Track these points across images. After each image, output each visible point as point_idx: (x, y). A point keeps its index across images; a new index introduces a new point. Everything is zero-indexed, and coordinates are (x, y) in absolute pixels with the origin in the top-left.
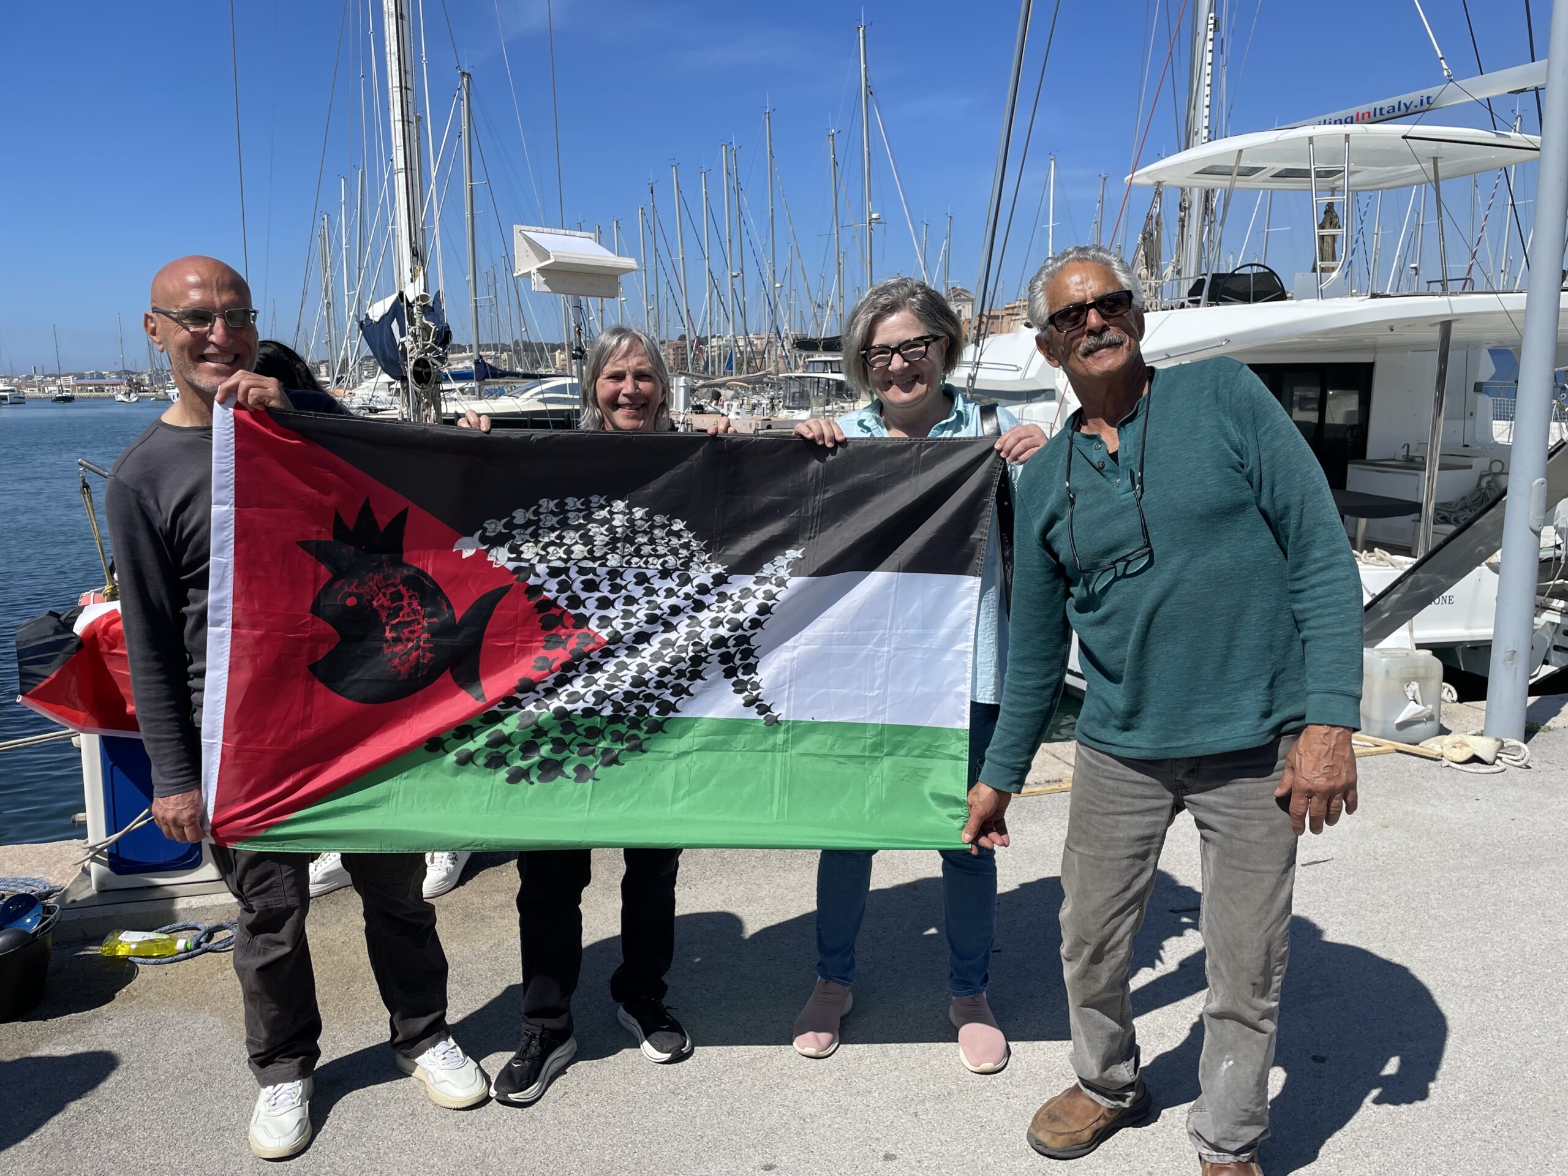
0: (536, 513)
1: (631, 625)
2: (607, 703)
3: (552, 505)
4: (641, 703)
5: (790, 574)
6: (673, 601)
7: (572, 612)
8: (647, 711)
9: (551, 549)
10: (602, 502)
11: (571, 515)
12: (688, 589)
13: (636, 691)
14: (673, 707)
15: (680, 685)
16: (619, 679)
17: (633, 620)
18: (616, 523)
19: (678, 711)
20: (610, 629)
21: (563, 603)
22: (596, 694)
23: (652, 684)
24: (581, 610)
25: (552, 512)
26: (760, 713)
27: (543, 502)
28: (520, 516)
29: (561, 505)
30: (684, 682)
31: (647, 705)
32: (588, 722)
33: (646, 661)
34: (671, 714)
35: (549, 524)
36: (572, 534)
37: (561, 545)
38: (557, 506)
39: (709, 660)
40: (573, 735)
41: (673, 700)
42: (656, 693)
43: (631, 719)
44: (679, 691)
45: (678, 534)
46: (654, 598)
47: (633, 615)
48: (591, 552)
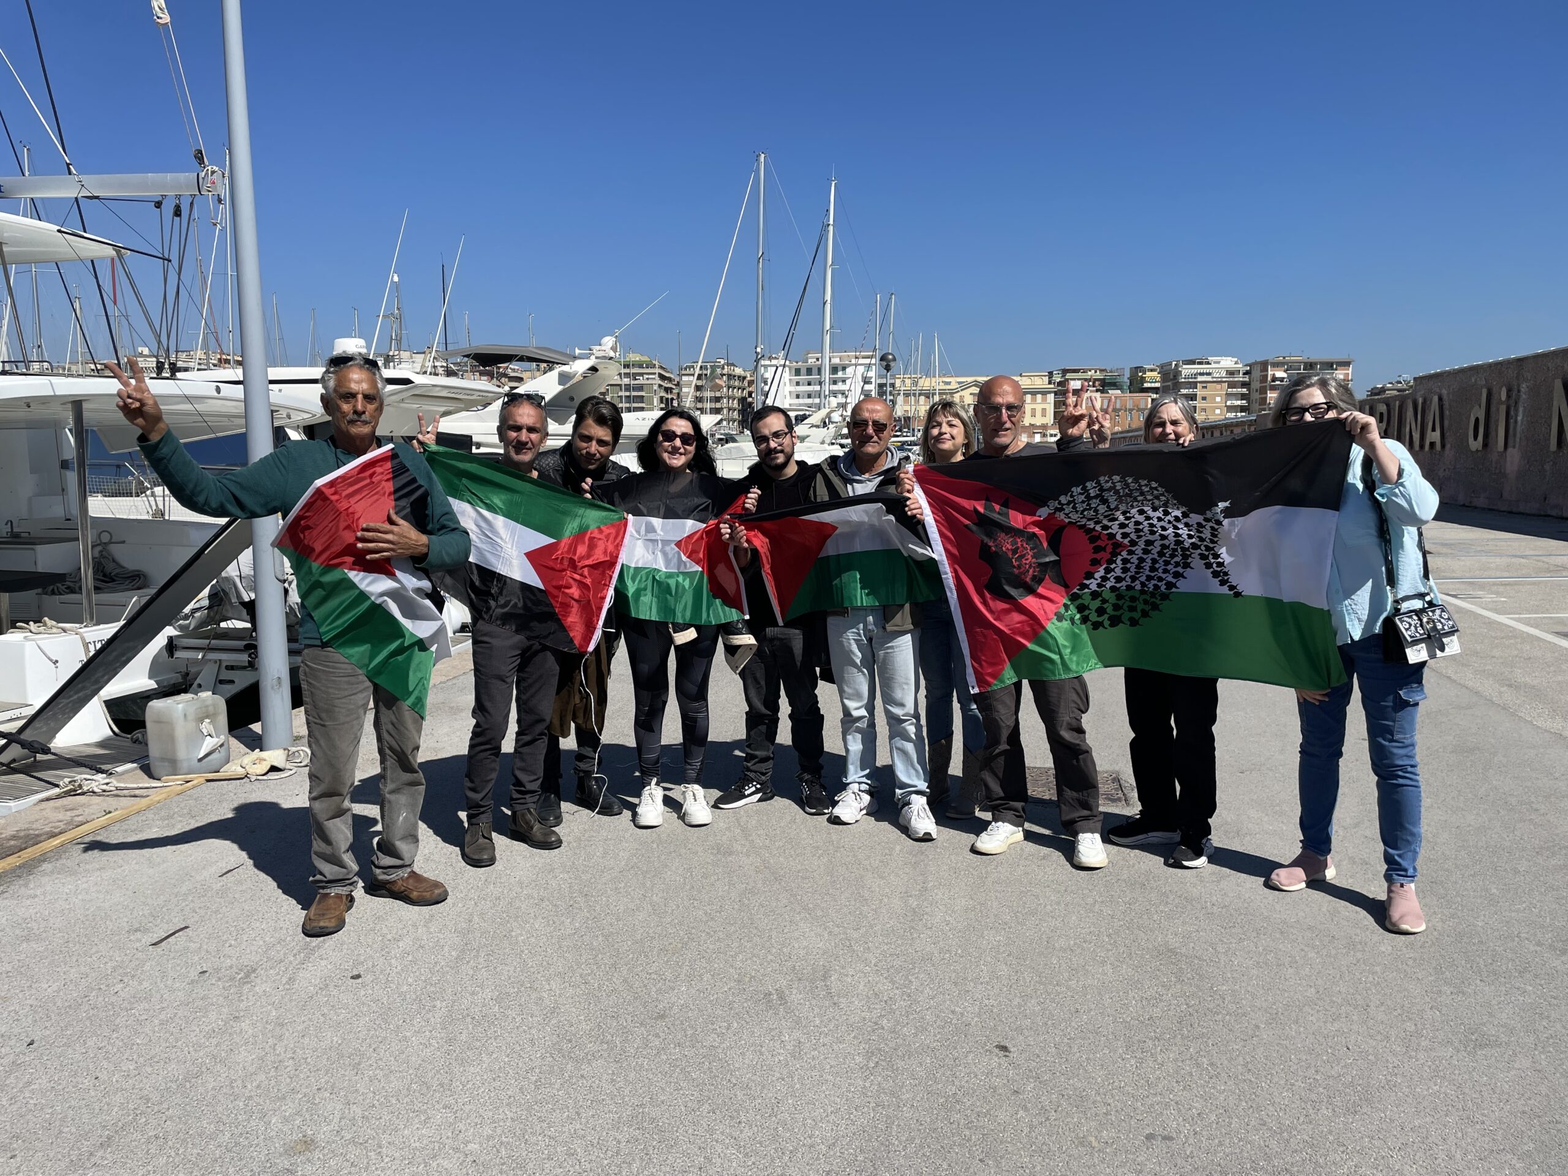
0: (1072, 496)
1: (1141, 536)
2: (1137, 582)
3: (1079, 489)
4: (1156, 582)
5: (1224, 517)
6: (1162, 523)
7: (1105, 532)
8: (1159, 588)
9: (1085, 513)
10: (1106, 478)
11: (1091, 491)
12: (1169, 518)
13: (1153, 574)
14: (1174, 585)
15: (1178, 572)
16: (1142, 568)
17: (1142, 534)
18: (1118, 488)
19: (1177, 588)
20: (1129, 539)
21: (1098, 528)
22: (1130, 577)
23: (1160, 570)
24: (1110, 531)
25: (1080, 494)
26: (1230, 590)
27: (1074, 489)
28: (1063, 499)
29: (1084, 488)
30: (1180, 569)
31: (1160, 584)
32: (1131, 593)
33: (1156, 556)
34: (1174, 590)
35: (1080, 500)
36: (1094, 501)
37: (1090, 509)
38: (1082, 489)
39: (1193, 556)
40: (1123, 601)
41: (1174, 581)
42: (1164, 576)
43: (1151, 592)
44: (1177, 575)
45: (1156, 489)
46: (1151, 521)
47: (1141, 530)
48: (1108, 507)
